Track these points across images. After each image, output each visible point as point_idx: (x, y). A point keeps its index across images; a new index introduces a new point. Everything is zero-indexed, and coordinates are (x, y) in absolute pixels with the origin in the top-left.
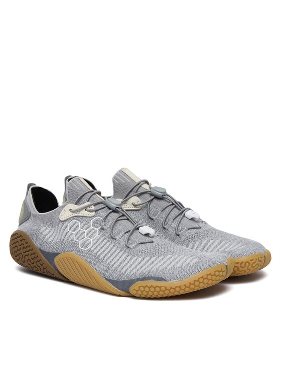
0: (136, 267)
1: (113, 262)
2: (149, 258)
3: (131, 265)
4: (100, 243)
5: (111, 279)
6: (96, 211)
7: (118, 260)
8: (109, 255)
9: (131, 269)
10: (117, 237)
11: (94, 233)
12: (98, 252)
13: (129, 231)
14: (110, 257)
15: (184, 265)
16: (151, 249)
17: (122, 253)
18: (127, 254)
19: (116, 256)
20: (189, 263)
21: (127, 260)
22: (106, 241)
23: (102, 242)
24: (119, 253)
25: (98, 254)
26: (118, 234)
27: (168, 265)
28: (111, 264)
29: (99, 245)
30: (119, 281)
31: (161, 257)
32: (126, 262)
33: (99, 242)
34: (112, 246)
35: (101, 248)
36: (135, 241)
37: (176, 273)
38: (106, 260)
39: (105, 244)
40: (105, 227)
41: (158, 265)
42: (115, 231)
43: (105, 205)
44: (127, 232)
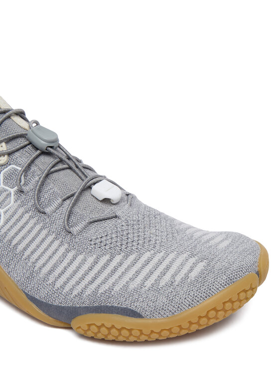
0: (82, 278)
1: (41, 262)
2: (107, 257)
3: (75, 272)
4: (18, 220)
5: (37, 297)
6: (9, 154)
7: (50, 257)
8: (33, 246)
9: (73, 282)
10: (48, 210)
11: (6, 198)
12: (13, 238)
13: (73, 195)
14: (35, 250)
15: (178, 279)
16: (114, 236)
17: (57, 243)
18: (66, 246)
19: (46, 249)
20: (187, 276)
21: (66, 261)
22: (27, 216)
23: (21, 217)
24: (52, 242)
25: (14, 242)
26: (50, 202)
27: (146, 279)
28: (38, 265)
29: (15, 224)
30: (51, 306)
31: (132, 258)
32: (64, 264)
33: (16, 217)
34: (38, 227)
35: (20, 230)
36: (82, 218)
37: (162, 300)
38: (29, 257)
39: (26, 223)
40: (26, 189)
41: (126, 278)
42: (45, 196)
43: (28, 140)
44: (68, 198)
